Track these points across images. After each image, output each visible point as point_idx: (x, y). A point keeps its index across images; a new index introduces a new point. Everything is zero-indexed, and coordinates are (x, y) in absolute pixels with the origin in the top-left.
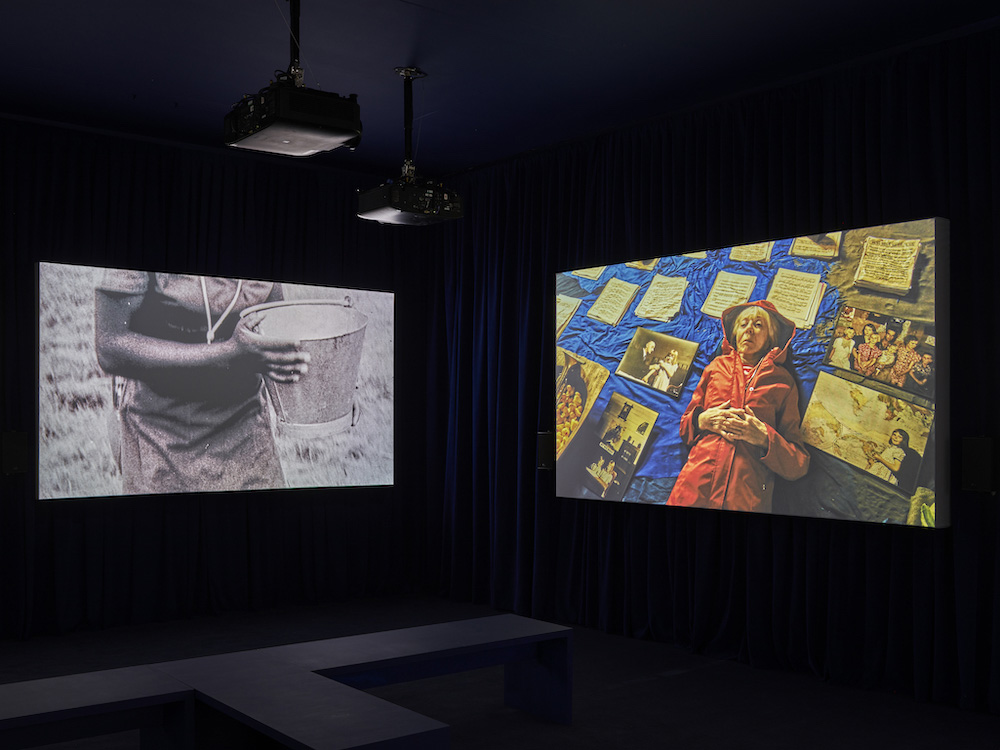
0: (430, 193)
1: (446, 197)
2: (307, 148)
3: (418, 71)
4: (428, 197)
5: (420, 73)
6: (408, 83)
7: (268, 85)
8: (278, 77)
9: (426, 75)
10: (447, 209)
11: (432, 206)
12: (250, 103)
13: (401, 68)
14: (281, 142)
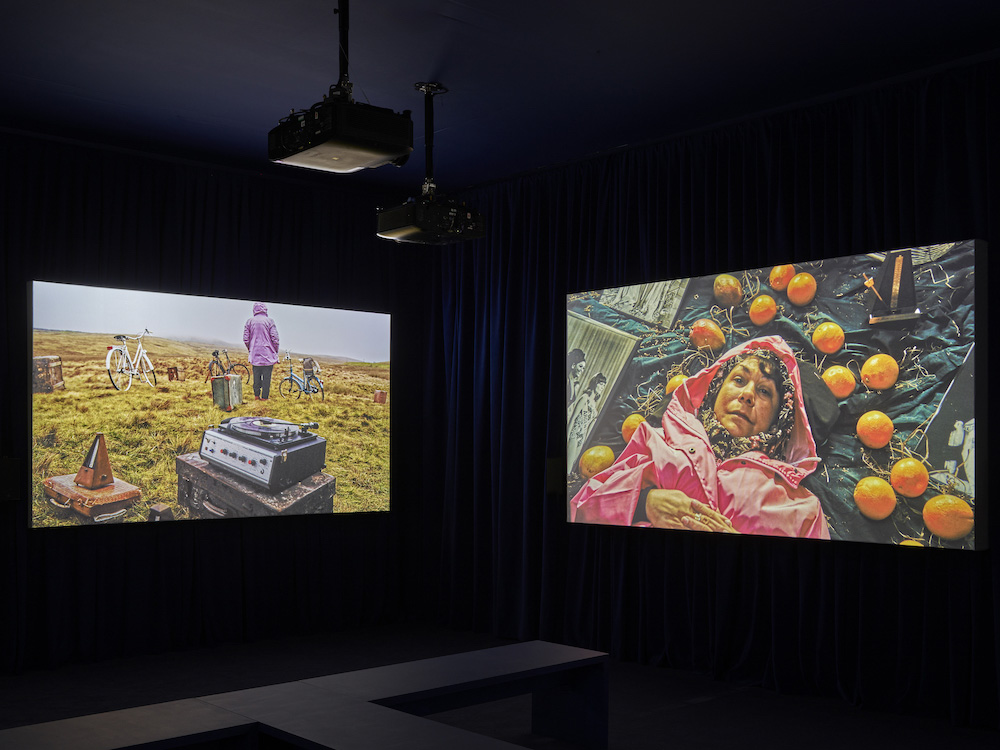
0: (453, 212)
1: (469, 216)
2: (353, 165)
3: (440, 86)
4: (452, 216)
5: (441, 88)
6: (429, 98)
7: (322, 100)
8: (331, 91)
9: (447, 91)
10: (470, 228)
11: (456, 226)
12: (300, 119)
13: (421, 84)
14: (330, 159)
